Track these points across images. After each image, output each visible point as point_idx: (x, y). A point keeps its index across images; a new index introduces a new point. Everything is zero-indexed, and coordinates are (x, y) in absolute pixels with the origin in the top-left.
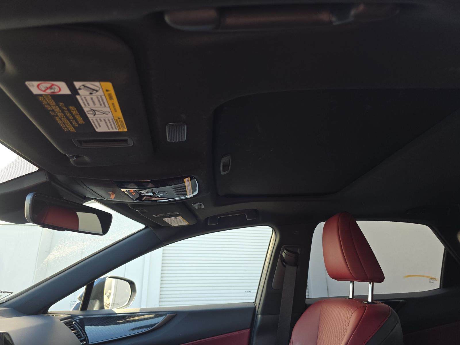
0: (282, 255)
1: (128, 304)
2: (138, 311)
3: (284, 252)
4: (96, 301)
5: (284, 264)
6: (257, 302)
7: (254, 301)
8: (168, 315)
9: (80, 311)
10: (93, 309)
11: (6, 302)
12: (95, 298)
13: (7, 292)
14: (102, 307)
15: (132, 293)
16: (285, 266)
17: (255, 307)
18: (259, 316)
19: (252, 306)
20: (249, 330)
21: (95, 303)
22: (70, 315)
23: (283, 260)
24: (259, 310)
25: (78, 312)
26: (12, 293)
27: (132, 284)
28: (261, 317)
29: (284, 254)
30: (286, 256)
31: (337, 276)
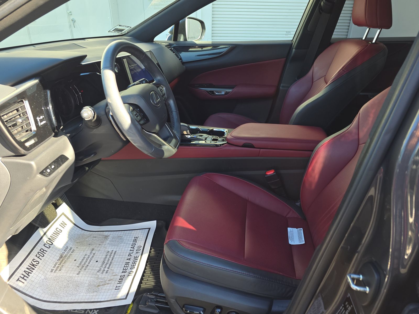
0: (320, 4)
1: (201, 38)
2: (211, 43)
3: (323, 1)
4: (181, 35)
5: (321, 12)
6: (294, 40)
7: (292, 39)
8: (230, 46)
9: (173, 41)
10: (180, 40)
11: (127, 33)
12: (181, 33)
13: (129, 27)
14: (185, 39)
15: (203, 30)
16: (321, 13)
17: (292, 44)
18: (294, 50)
19: (291, 42)
20: (285, 59)
21: (181, 36)
22: (168, 44)
23: (320, 8)
24: (295, 45)
25: (172, 42)
26: (131, 27)
27: (202, 23)
28: (295, 51)
29: (322, 3)
30: (323, 5)
31: (358, 23)
